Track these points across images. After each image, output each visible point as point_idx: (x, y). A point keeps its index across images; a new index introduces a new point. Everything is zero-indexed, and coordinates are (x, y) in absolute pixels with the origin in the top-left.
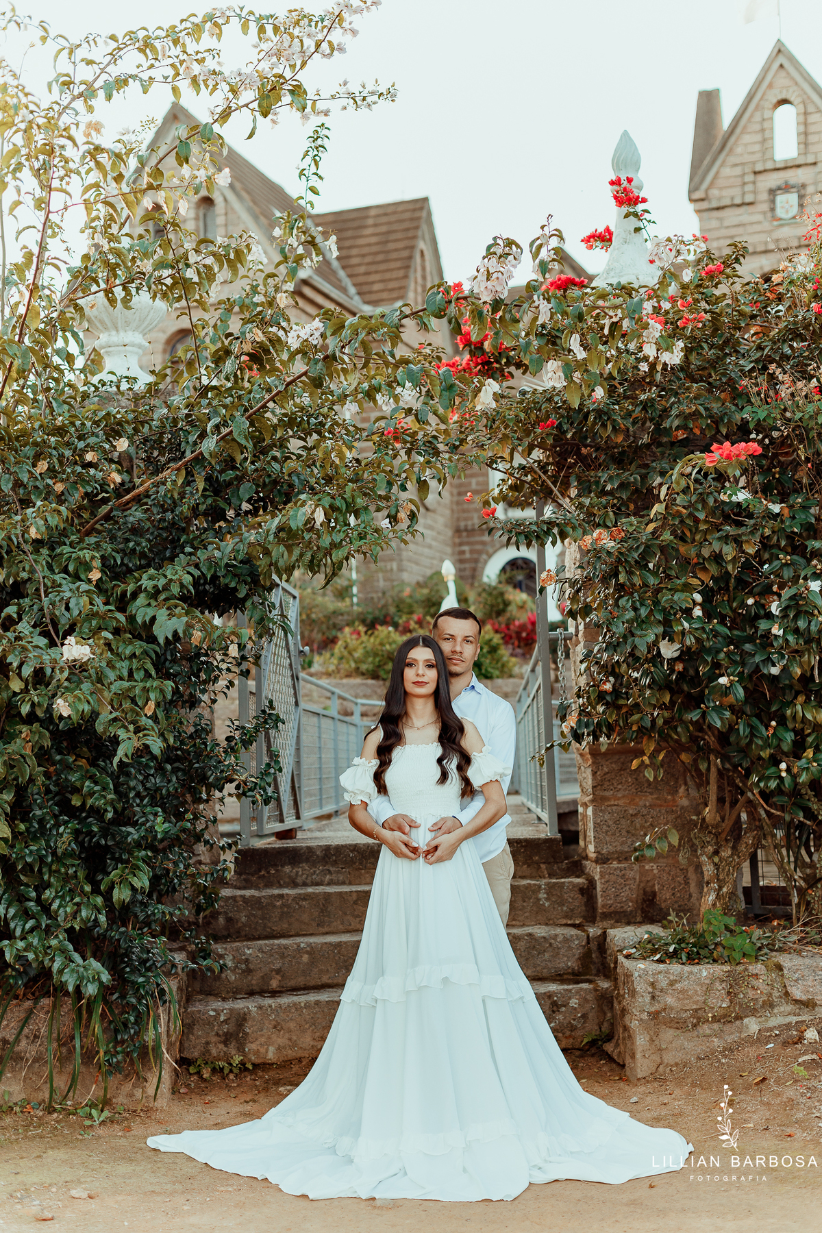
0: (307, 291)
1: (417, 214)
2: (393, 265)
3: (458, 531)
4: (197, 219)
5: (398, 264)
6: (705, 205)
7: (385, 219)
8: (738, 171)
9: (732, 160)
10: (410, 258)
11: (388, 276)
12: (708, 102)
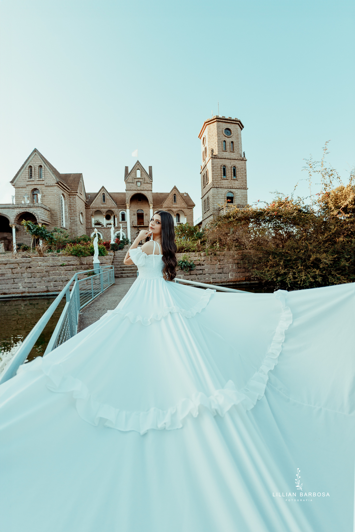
0: (60, 183)
1: (80, 176)
2: (76, 183)
3: (86, 228)
4: (39, 169)
5: (77, 183)
6: (127, 182)
7: (74, 176)
8: (132, 178)
9: (131, 176)
10: (79, 182)
11: (75, 184)
12: (127, 168)
